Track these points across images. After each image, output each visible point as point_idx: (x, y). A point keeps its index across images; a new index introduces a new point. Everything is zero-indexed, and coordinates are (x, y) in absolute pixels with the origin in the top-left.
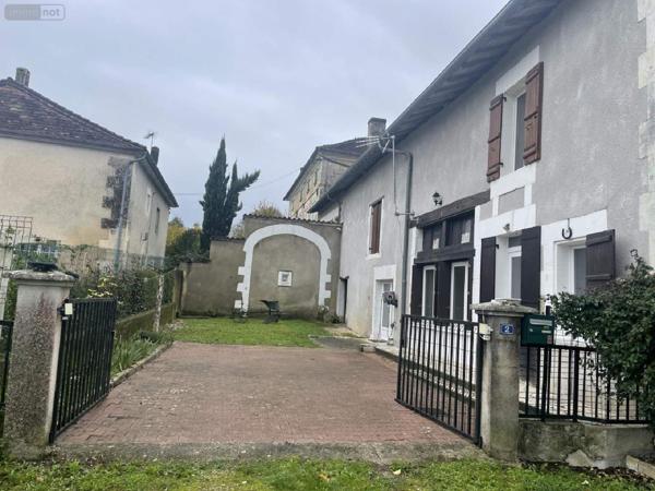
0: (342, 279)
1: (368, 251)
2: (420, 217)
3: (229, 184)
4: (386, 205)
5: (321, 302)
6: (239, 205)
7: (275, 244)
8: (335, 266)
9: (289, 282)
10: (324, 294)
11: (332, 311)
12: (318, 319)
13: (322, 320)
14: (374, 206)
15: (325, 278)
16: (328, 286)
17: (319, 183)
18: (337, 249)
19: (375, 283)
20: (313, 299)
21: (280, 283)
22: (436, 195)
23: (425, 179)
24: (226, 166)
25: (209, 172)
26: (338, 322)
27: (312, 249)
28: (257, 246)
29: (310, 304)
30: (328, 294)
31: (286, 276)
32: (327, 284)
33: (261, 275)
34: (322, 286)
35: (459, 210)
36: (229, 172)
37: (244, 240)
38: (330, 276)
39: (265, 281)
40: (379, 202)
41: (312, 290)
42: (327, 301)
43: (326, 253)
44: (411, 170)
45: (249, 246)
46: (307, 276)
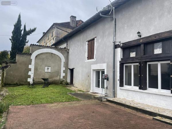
0: (70, 69)
1: (86, 59)
2: (123, 43)
3: (22, 32)
4: (97, 40)
5: (62, 77)
6: (27, 41)
7: (44, 56)
8: (67, 64)
9: (50, 71)
10: (63, 74)
11: (66, 80)
12: (61, 84)
13: (62, 84)
14: (89, 41)
15: (63, 69)
16: (64, 72)
17: (54, 36)
18: (67, 58)
19: (92, 70)
20: (59, 76)
21: (46, 71)
22: (139, 33)
23: (126, 28)
24: (21, 25)
25: (14, 27)
26: (69, 84)
27: (58, 58)
28: (36, 57)
29: (58, 78)
30: (64, 74)
31: (48, 68)
32: (64, 71)
33: (38, 68)
34: (62, 71)
35: (155, 39)
36: (22, 28)
37: (31, 54)
38: (64, 68)
39: (40, 70)
40: (94, 39)
41: (58, 73)
42: (64, 77)
43: (63, 60)
44: (115, 25)
45: (33, 57)
46: (56, 68)
